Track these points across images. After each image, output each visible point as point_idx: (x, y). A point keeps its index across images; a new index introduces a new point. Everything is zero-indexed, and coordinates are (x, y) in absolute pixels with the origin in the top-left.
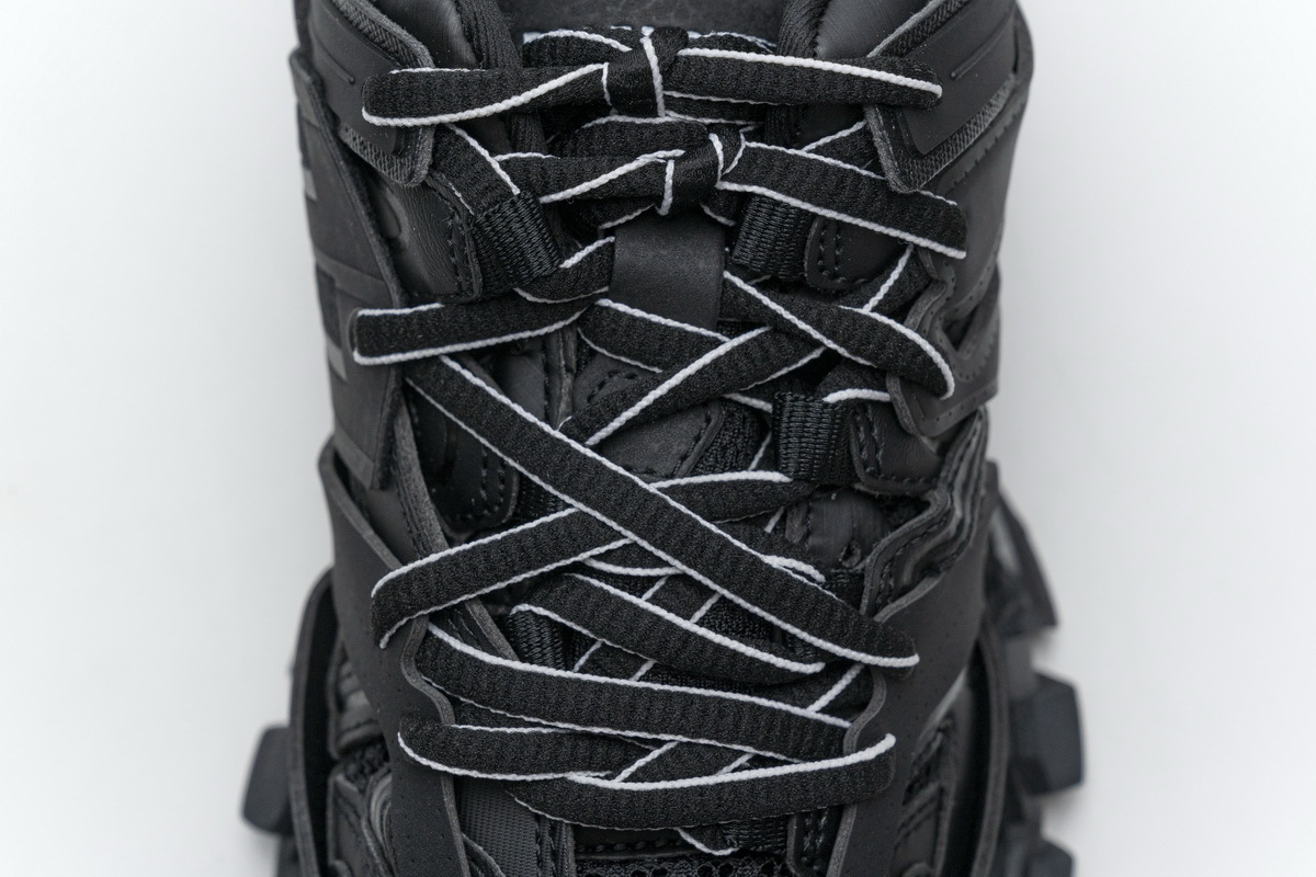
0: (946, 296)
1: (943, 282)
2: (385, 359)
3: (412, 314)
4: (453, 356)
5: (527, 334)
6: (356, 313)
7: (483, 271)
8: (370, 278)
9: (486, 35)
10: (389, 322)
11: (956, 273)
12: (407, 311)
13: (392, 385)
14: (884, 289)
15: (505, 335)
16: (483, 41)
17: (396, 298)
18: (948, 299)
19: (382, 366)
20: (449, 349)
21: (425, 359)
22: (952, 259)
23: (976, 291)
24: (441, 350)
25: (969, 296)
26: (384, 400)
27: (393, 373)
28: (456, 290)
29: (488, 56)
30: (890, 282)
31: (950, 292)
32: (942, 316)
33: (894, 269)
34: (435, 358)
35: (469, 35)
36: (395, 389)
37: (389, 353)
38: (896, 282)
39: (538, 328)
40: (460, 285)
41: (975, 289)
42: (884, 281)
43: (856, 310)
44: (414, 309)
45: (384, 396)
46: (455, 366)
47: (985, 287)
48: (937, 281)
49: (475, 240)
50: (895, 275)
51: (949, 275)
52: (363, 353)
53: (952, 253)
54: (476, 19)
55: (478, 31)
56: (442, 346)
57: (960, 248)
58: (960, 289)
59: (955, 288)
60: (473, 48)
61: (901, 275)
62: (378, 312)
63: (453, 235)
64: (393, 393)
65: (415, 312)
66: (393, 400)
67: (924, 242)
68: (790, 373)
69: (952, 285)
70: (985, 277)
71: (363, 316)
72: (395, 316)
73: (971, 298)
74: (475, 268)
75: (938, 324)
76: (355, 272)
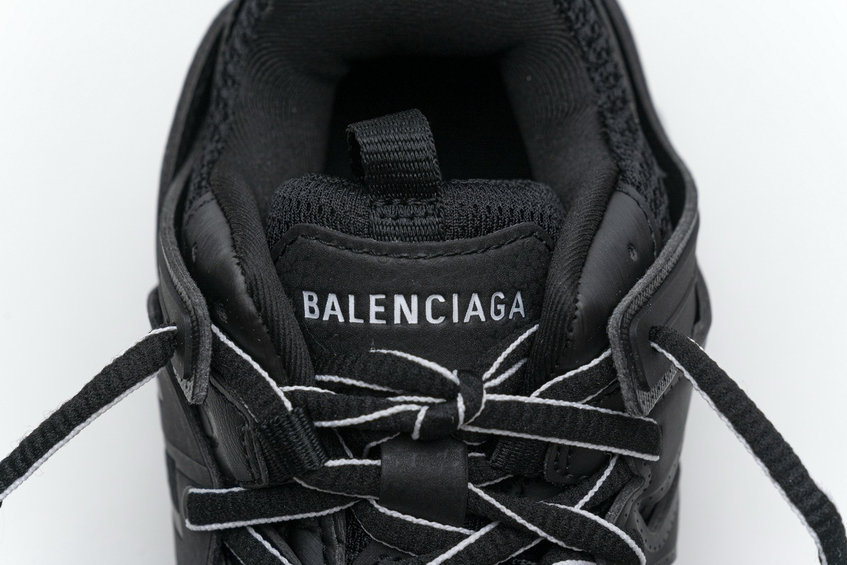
0: (643, 488)
1: (642, 478)
2: (208, 527)
3: (227, 493)
4: (257, 528)
5: (313, 515)
6: (187, 491)
7: (268, 465)
8: (197, 463)
9: (264, 292)
10: (211, 499)
11: (652, 471)
12: (224, 491)
13: (214, 546)
14: (599, 483)
15: (295, 514)
16: (261, 297)
17: (216, 480)
18: (645, 490)
19: (206, 532)
20: (254, 522)
21: (237, 529)
22: (648, 462)
23: (665, 484)
24: (249, 523)
25: (660, 488)
26: (208, 558)
27: (215, 537)
28: (251, 479)
29: (266, 308)
30: (604, 478)
31: (646, 485)
32: (640, 502)
33: (607, 468)
34: (243, 528)
35: (251, 291)
36: (216, 549)
37: (211, 523)
38: (608, 477)
39: (321, 511)
40: (253, 475)
41: (665, 482)
42: (599, 478)
43: (569, 508)
44: (229, 490)
45: (208, 555)
46: (259, 537)
47: (671, 481)
48: (637, 476)
49: (260, 442)
50: (607, 473)
51: (646, 473)
52: (192, 522)
53: (647, 457)
54: (256, 280)
55: (257, 289)
56: (250, 519)
57: (653, 454)
58: (654, 482)
59: (650, 482)
60: (254, 302)
61: (612, 472)
62: (203, 491)
63: (245, 438)
64: (215, 551)
65: (230, 492)
66: (215, 557)
67: (625, 452)
68: (525, 552)
69: (648, 479)
70: (672, 473)
71: (192, 493)
72: (214, 495)
73: (662, 489)
74: (262, 464)
75: (636, 507)
76: (187, 459)
